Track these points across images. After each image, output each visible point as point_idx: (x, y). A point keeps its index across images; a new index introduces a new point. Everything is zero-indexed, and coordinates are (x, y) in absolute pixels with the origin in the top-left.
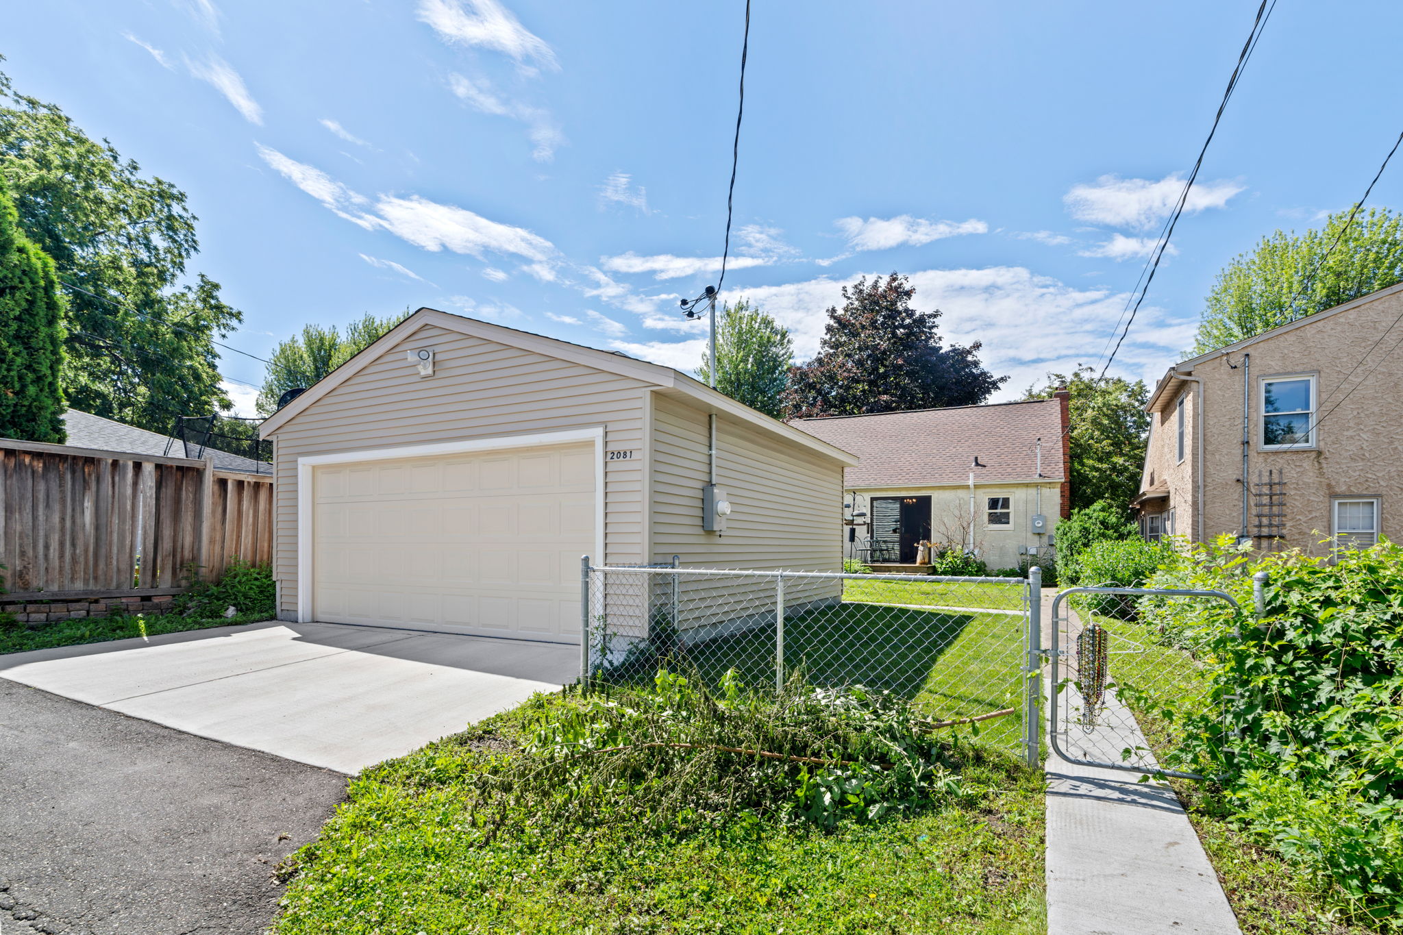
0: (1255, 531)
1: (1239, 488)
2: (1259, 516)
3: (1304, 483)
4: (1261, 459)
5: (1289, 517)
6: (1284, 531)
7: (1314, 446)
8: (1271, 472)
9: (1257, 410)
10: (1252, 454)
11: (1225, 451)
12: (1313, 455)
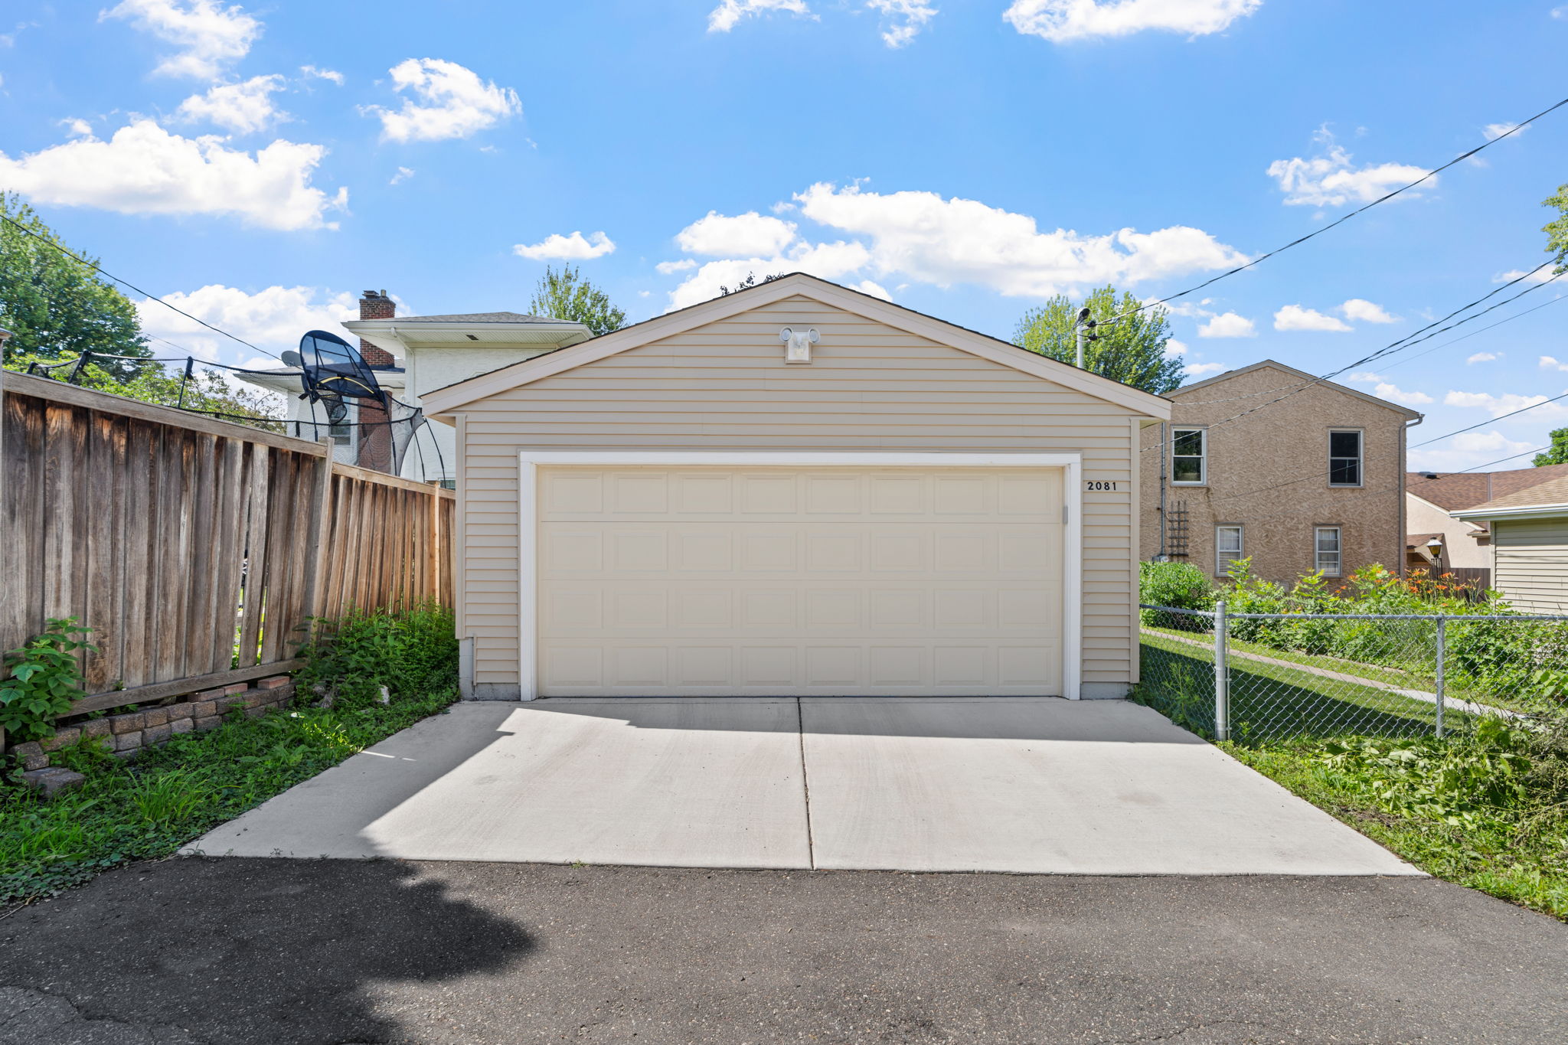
0: (1169, 550)
1: (1158, 515)
2: (1172, 538)
3: (1200, 513)
4: (1172, 492)
5: (1190, 539)
6: (1188, 551)
7: (1205, 483)
8: (1179, 503)
9: (1170, 453)
10: (1167, 487)
11: (1149, 484)
12: (1205, 491)
